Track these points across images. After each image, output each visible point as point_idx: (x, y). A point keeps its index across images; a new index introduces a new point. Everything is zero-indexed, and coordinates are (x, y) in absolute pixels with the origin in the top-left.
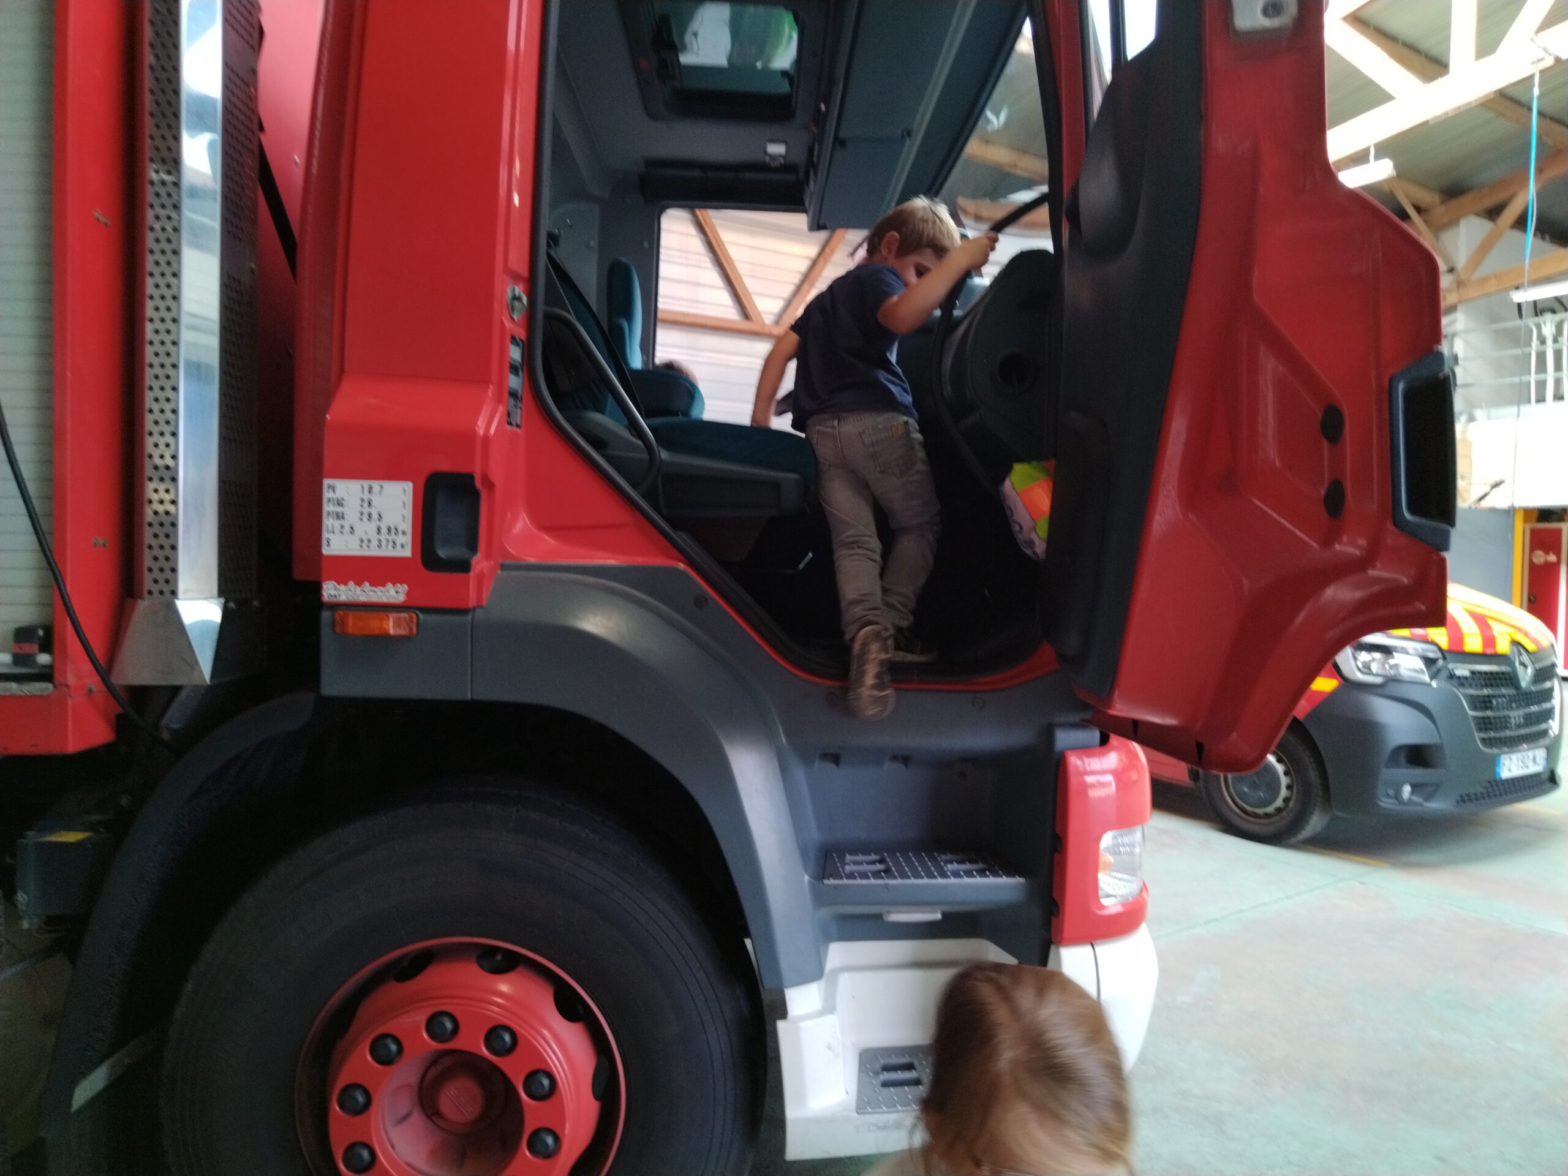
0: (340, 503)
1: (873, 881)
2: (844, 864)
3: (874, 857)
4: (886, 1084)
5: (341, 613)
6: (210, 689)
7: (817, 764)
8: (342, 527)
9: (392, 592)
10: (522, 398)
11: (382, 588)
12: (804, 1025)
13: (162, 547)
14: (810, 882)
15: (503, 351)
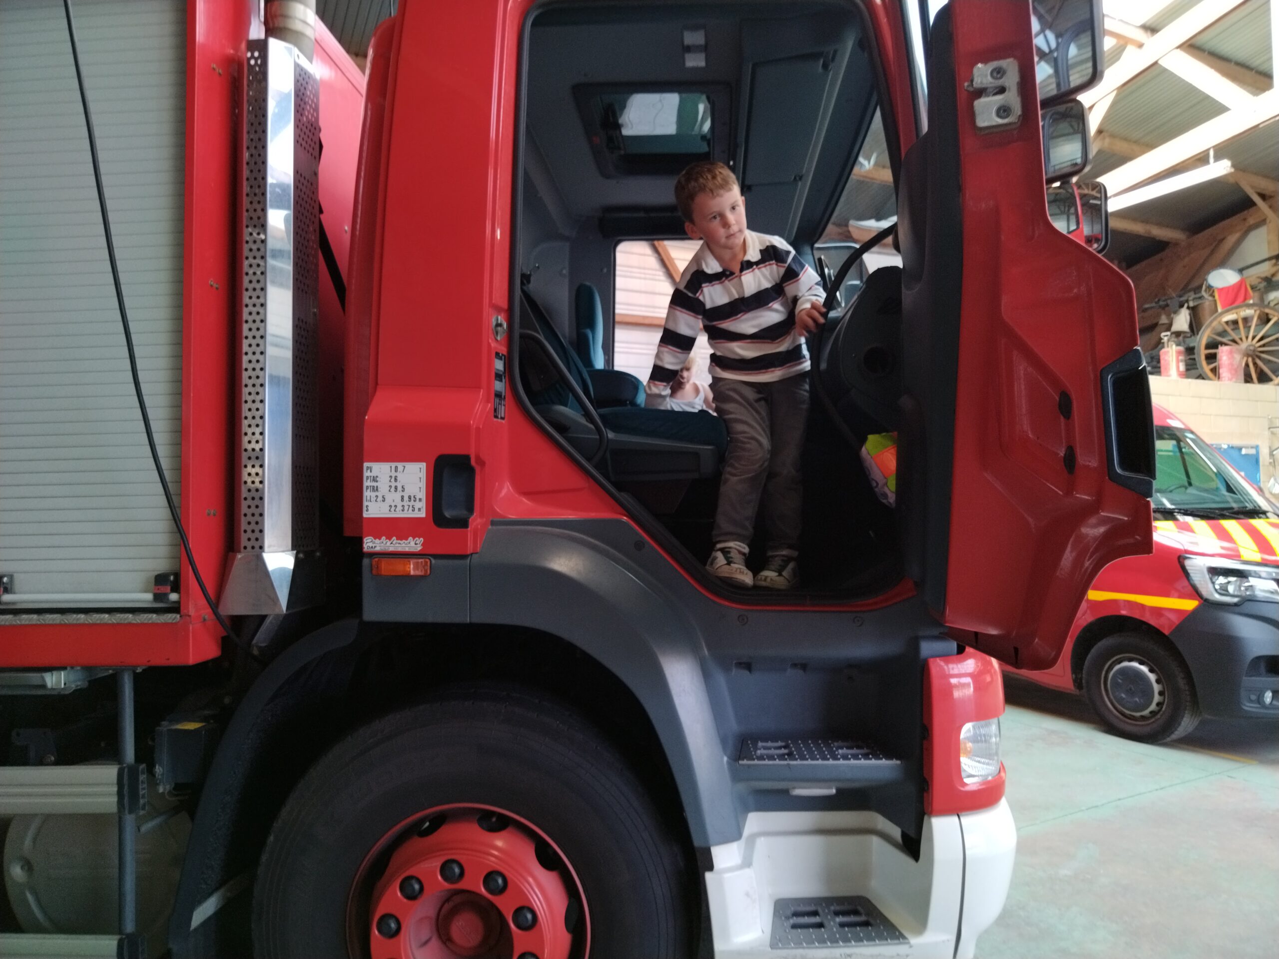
0: (375, 479)
1: (777, 762)
2: (756, 749)
3: (780, 744)
4: (795, 926)
5: (376, 559)
6: (286, 617)
7: (734, 671)
8: (377, 496)
9: (412, 544)
10: (504, 398)
11: (406, 542)
12: (727, 876)
13: (253, 515)
14: (728, 762)
15: (490, 364)
